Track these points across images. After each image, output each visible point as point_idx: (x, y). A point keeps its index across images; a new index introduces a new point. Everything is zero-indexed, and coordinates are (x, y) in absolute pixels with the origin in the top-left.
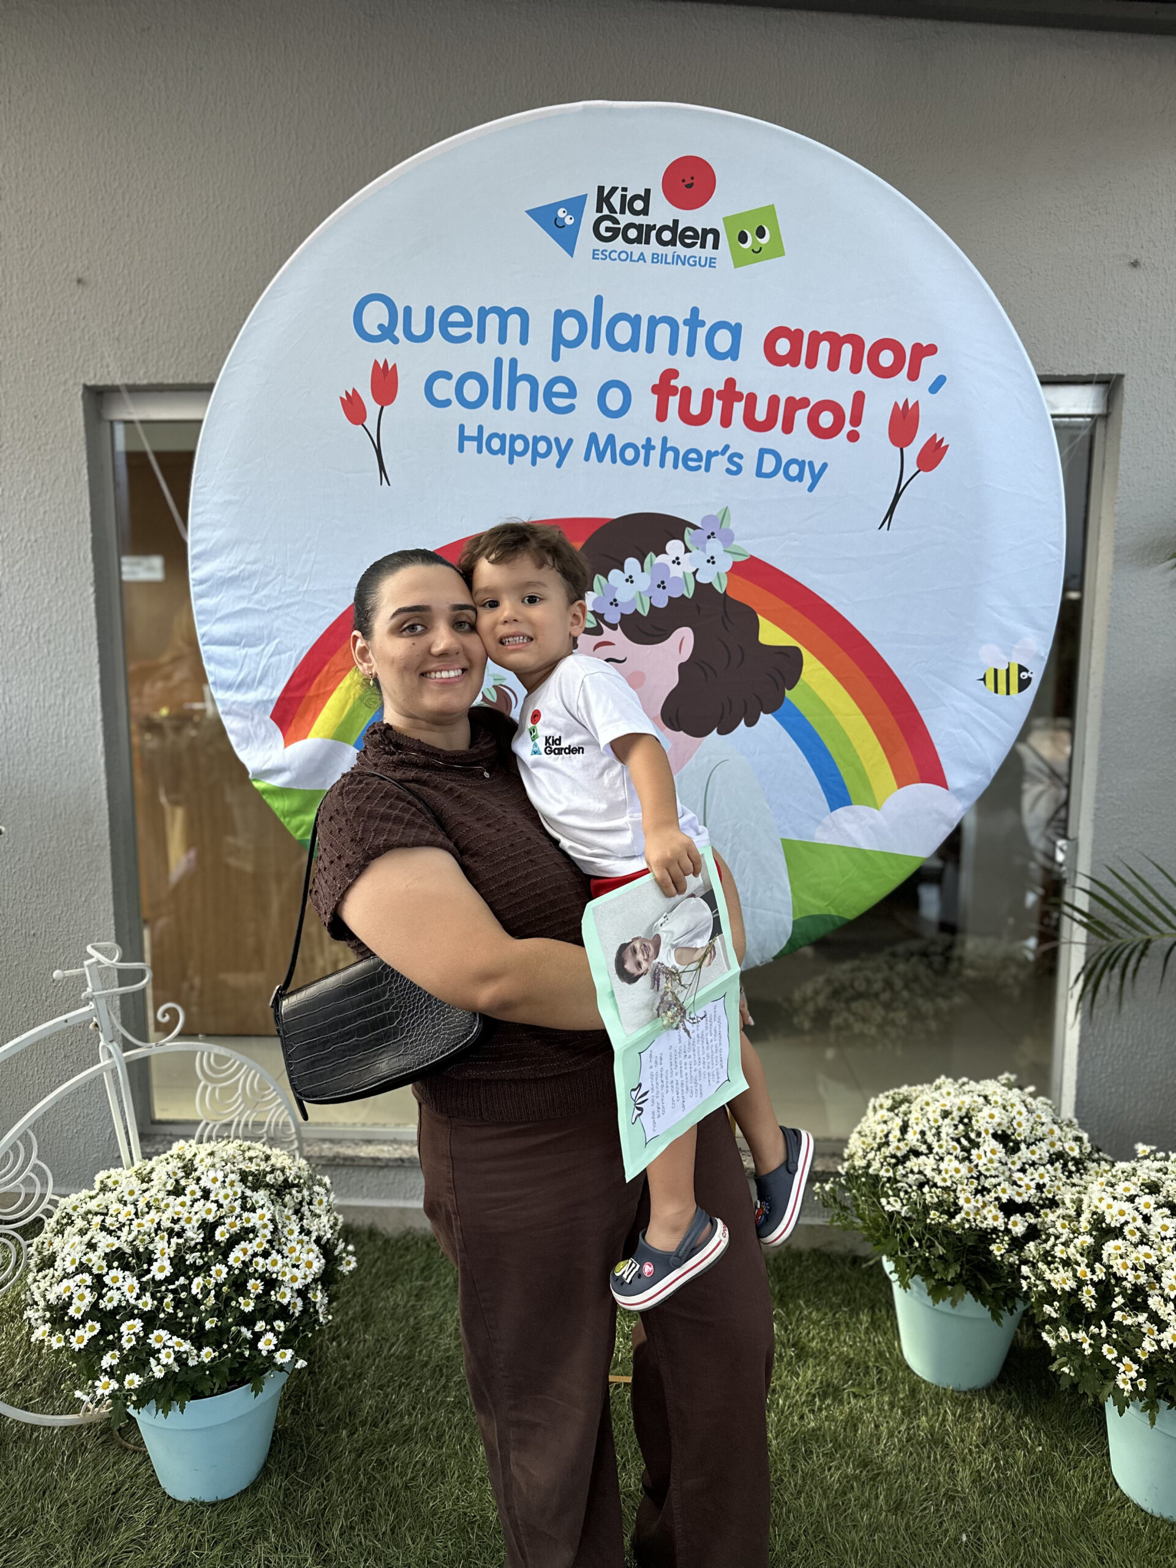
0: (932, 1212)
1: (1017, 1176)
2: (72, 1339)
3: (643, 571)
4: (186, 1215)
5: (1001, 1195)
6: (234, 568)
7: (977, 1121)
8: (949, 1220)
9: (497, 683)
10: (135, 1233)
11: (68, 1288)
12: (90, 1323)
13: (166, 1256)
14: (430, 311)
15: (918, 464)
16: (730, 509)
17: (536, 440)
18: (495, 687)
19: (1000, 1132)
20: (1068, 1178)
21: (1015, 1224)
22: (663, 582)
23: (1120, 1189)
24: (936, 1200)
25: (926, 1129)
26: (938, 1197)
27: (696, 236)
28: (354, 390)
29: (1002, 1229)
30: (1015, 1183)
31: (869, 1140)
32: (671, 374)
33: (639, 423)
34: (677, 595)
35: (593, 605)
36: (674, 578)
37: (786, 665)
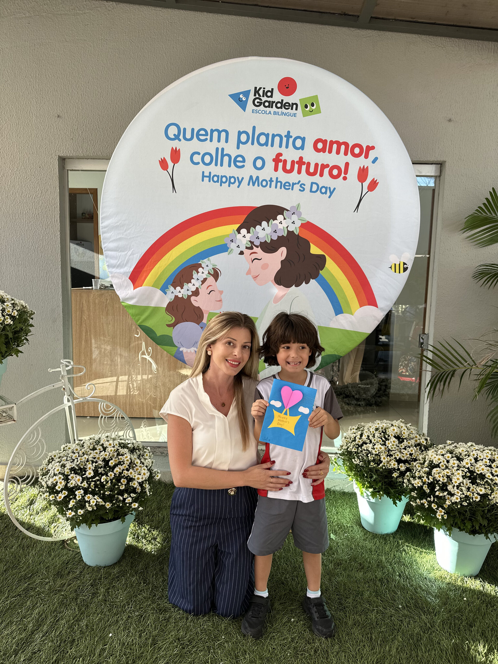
0: (371, 463)
1: (402, 450)
2: (57, 497)
3: (268, 226)
4: (98, 456)
5: (396, 456)
6: (117, 222)
7: (388, 431)
8: (378, 466)
9: (214, 267)
10: (79, 462)
11: (56, 479)
12: (64, 492)
13: (91, 469)
14: (193, 130)
15: (368, 189)
16: (300, 204)
17: (230, 178)
18: (212, 268)
19: (397, 436)
20: (421, 452)
21: (401, 467)
22: (276, 230)
23: (439, 452)
24: (373, 459)
25: (369, 435)
26: (373, 457)
27: (289, 105)
28: (164, 158)
29: (397, 468)
30: (402, 453)
31: (349, 439)
32: (280, 155)
33: (268, 172)
34: (280, 235)
35: (250, 238)
36: (280, 229)
37: (320, 262)
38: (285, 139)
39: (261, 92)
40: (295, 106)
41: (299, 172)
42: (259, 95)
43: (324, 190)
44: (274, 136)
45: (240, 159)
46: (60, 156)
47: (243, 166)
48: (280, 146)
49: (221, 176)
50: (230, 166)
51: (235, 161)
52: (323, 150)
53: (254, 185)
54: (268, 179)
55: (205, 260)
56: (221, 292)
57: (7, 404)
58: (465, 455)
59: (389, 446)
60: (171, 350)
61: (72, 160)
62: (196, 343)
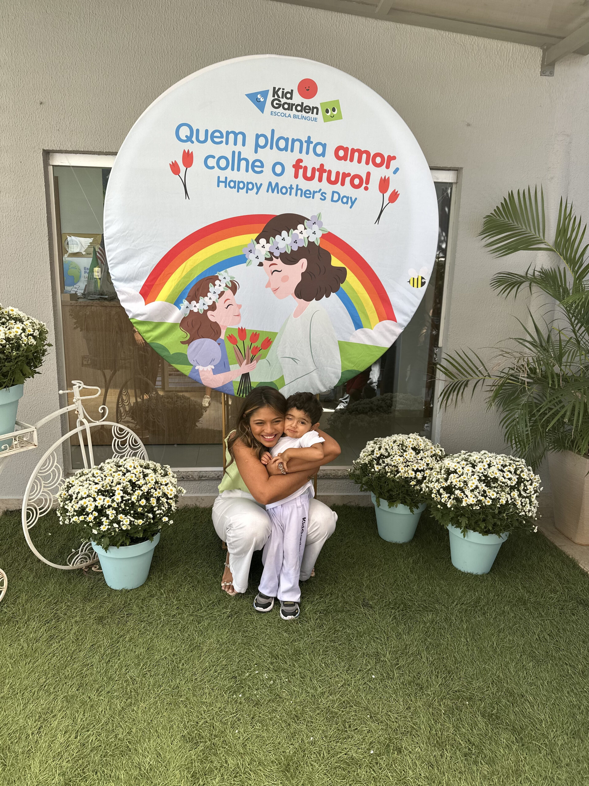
0: (388, 474)
3: (288, 236)
5: (413, 468)
9: (231, 279)
14: (207, 131)
15: (389, 200)
17: (248, 183)
18: (230, 281)
19: (413, 447)
20: (437, 462)
22: (296, 241)
23: (455, 461)
25: (387, 447)
26: (391, 469)
27: (310, 109)
28: (175, 161)
29: (414, 477)
30: (419, 463)
31: (367, 453)
32: (300, 161)
33: (288, 179)
34: (301, 246)
35: (269, 249)
36: (300, 239)
37: (341, 274)
38: (305, 145)
39: (280, 93)
40: (315, 110)
41: (320, 180)
42: (278, 96)
43: (345, 200)
44: (294, 141)
45: (258, 164)
46: (45, 149)
47: (262, 172)
48: (301, 152)
49: (238, 181)
50: (247, 171)
51: (253, 166)
52: (344, 158)
53: (273, 192)
54: (288, 186)
55: (222, 272)
56: (240, 306)
57: (25, 428)
58: (479, 462)
59: (407, 458)
60: (185, 370)
61: (58, 154)
62: (213, 360)
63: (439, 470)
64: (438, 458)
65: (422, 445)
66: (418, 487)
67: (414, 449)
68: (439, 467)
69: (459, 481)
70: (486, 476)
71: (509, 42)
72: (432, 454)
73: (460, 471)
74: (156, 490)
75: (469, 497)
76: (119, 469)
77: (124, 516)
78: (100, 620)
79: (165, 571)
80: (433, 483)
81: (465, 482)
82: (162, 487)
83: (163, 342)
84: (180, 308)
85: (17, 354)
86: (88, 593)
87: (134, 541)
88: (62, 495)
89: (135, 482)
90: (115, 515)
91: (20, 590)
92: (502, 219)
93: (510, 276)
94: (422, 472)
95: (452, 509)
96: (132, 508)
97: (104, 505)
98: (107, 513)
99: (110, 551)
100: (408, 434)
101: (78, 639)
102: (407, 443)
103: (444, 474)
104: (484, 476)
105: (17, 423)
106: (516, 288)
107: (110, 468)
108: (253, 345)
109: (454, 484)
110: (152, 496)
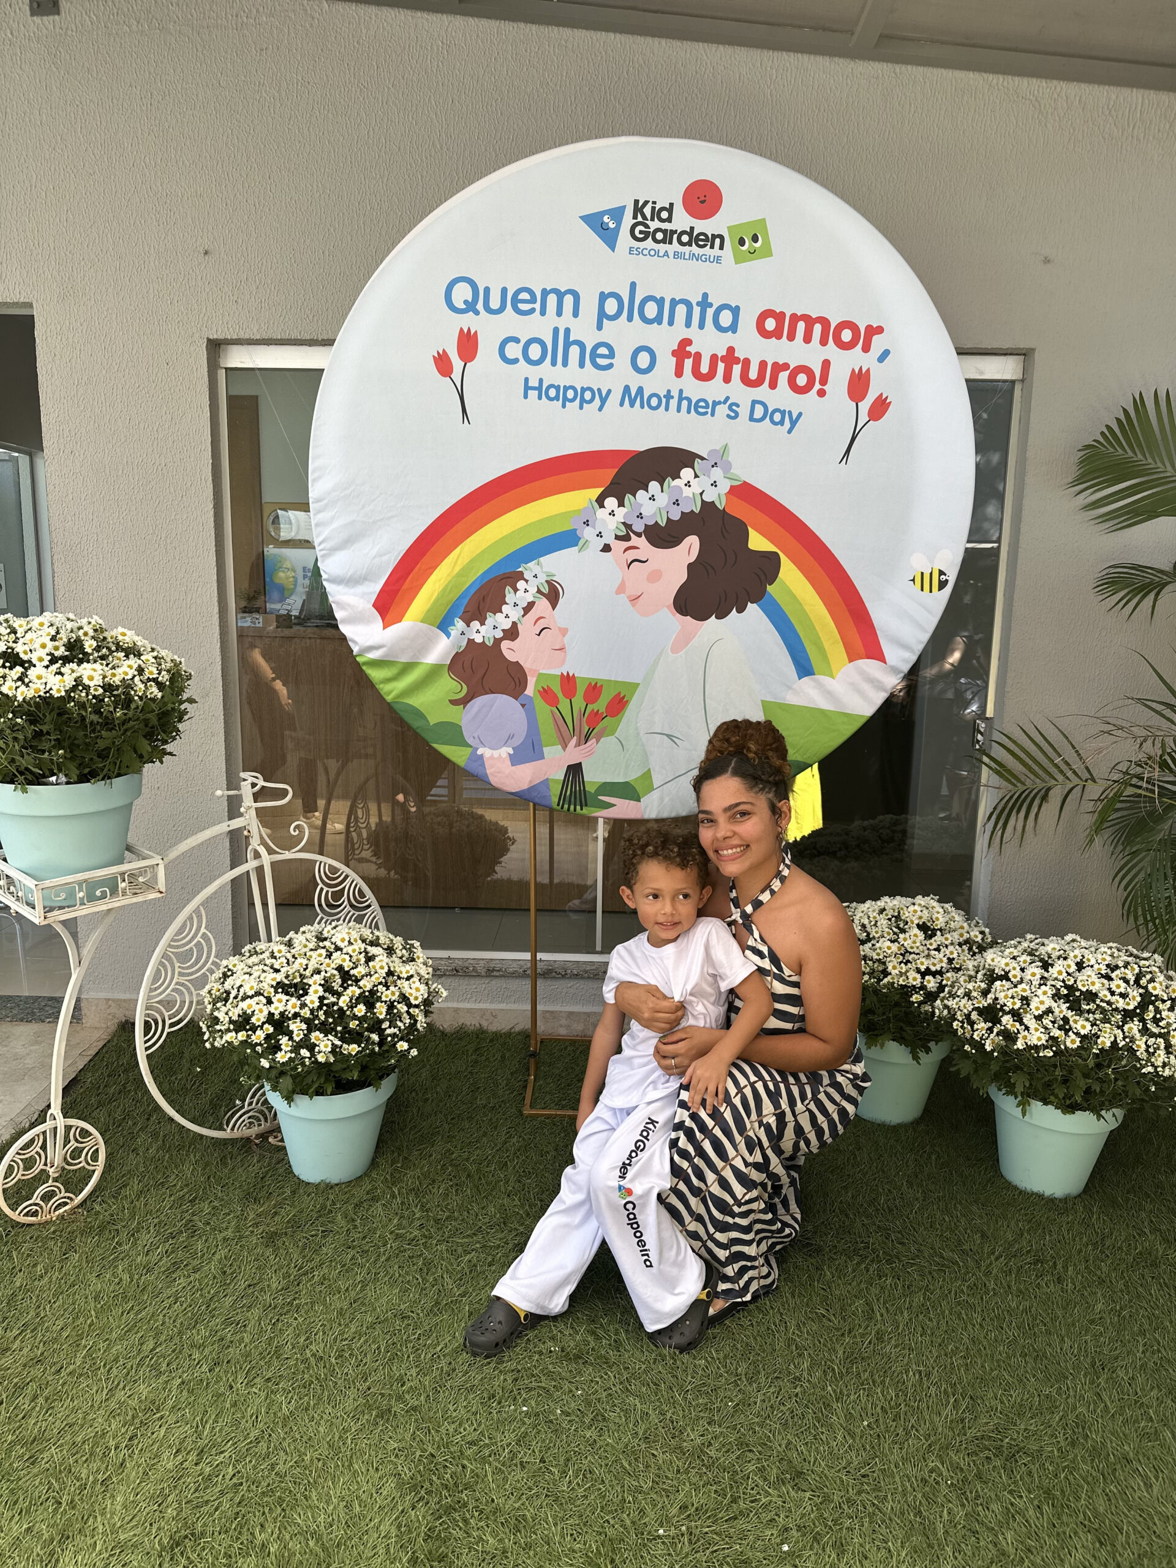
3: (662, 491)
9: (549, 578)
14: (504, 291)
15: (869, 415)
17: (583, 390)
18: (546, 581)
22: (677, 500)
26: (871, 967)
27: (707, 239)
28: (444, 350)
32: (687, 342)
33: (662, 379)
34: (687, 511)
35: (624, 518)
36: (687, 497)
37: (768, 566)
38: (697, 311)
39: (647, 211)
40: (718, 241)
41: (727, 379)
42: (644, 217)
43: (777, 417)
44: (674, 303)
45: (603, 351)
46: (211, 337)
47: (610, 366)
48: (688, 324)
49: (565, 386)
50: (582, 365)
51: (594, 355)
52: (777, 334)
53: (632, 405)
54: (662, 393)
55: (531, 565)
56: (564, 632)
57: (143, 859)
58: (1059, 958)
59: (906, 944)
60: (457, 755)
61: (235, 348)
62: (511, 737)
63: (972, 973)
64: (974, 948)
65: (941, 920)
66: (928, 1008)
67: (923, 927)
68: (974, 966)
69: (1013, 997)
70: (1071, 989)
71: (1135, 90)
72: (961, 940)
73: (1015, 976)
74: (388, 989)
75: (1032, 1031)
76: (321, 944)
77: (322, 1035)
78: (271, 1239)
79: (405, 1151)
80: (957, 999)
81: (1026, 1000)
82: (399, 982)
83: (416, 701)
84: (448, 635)
85: (125, 714)
86: (255, 1186)
87: (343, 1087)
88: (213, 992)
89: (349, 971)
90: (305, 1032)
91: (129, 1172)
92: (1121, 451)
93: (1137, 573)
94: (938, 976)
95: (996, 1054)
96: (339, 1020)
97: (287, 1013)
98: (291, 1028)
99: (296, 1105)
100: (914, 898)
101: (225, 1272)
102: (907, 915)
103: (981, 982)
104: (1066, 987)
105: (129, 848)
106: (1152, 595)
107: (304, 941)
108: (590, 707)
109: (1001, 1002)
110: (379, 999)
